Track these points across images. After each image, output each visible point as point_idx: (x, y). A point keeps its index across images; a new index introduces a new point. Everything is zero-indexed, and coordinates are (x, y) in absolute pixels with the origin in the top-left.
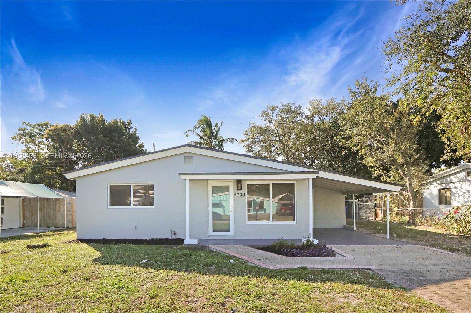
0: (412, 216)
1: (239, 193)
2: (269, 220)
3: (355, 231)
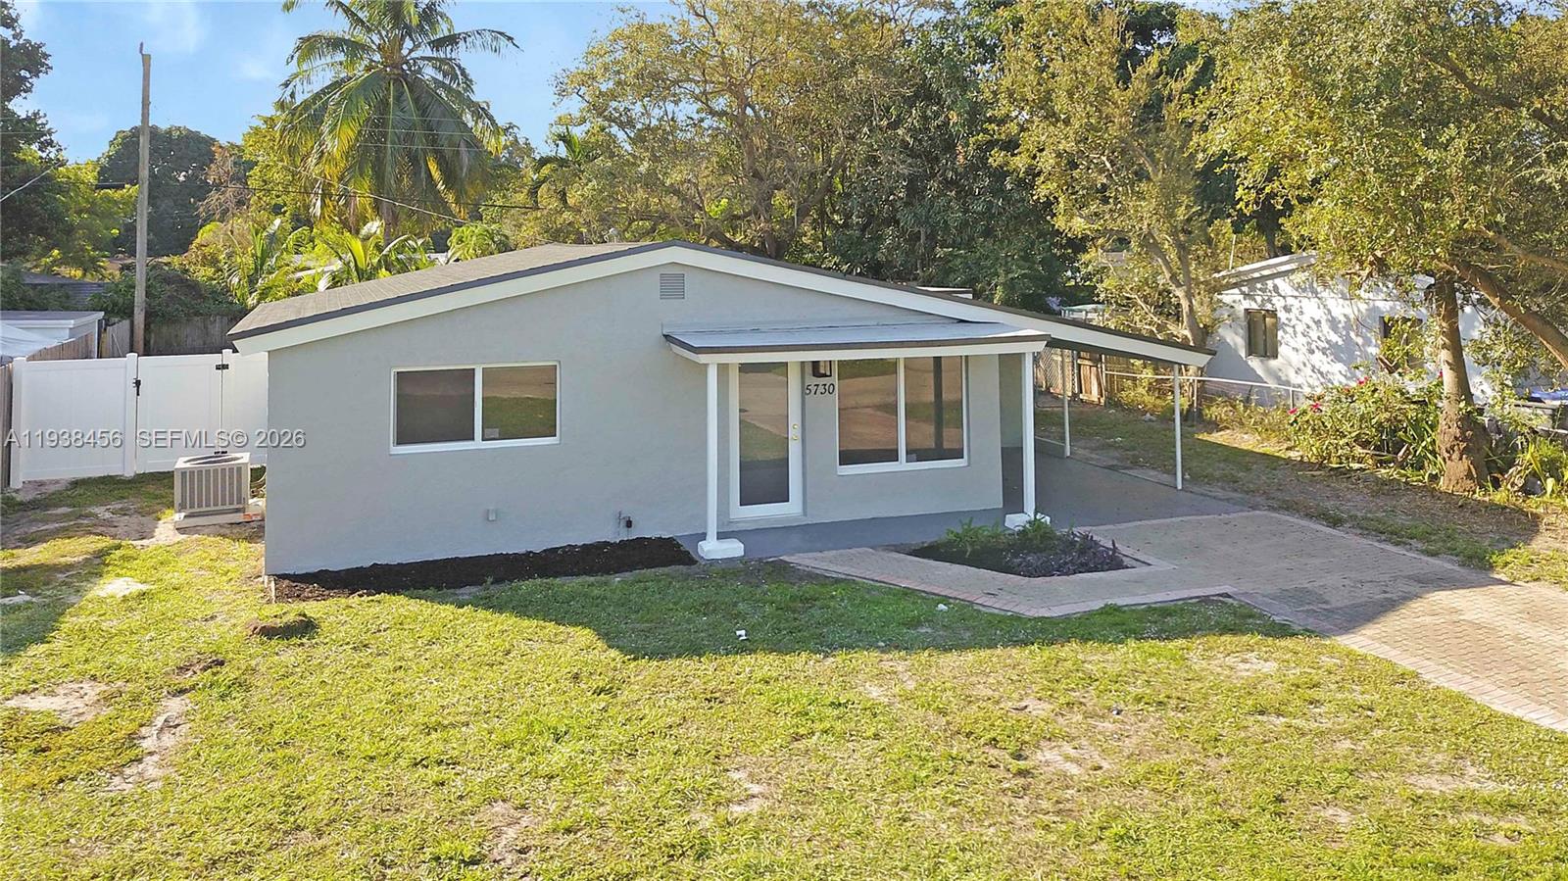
0: (1195, 398)
1: (818, 385)
2: (896, 460)
3: (1068, 457)
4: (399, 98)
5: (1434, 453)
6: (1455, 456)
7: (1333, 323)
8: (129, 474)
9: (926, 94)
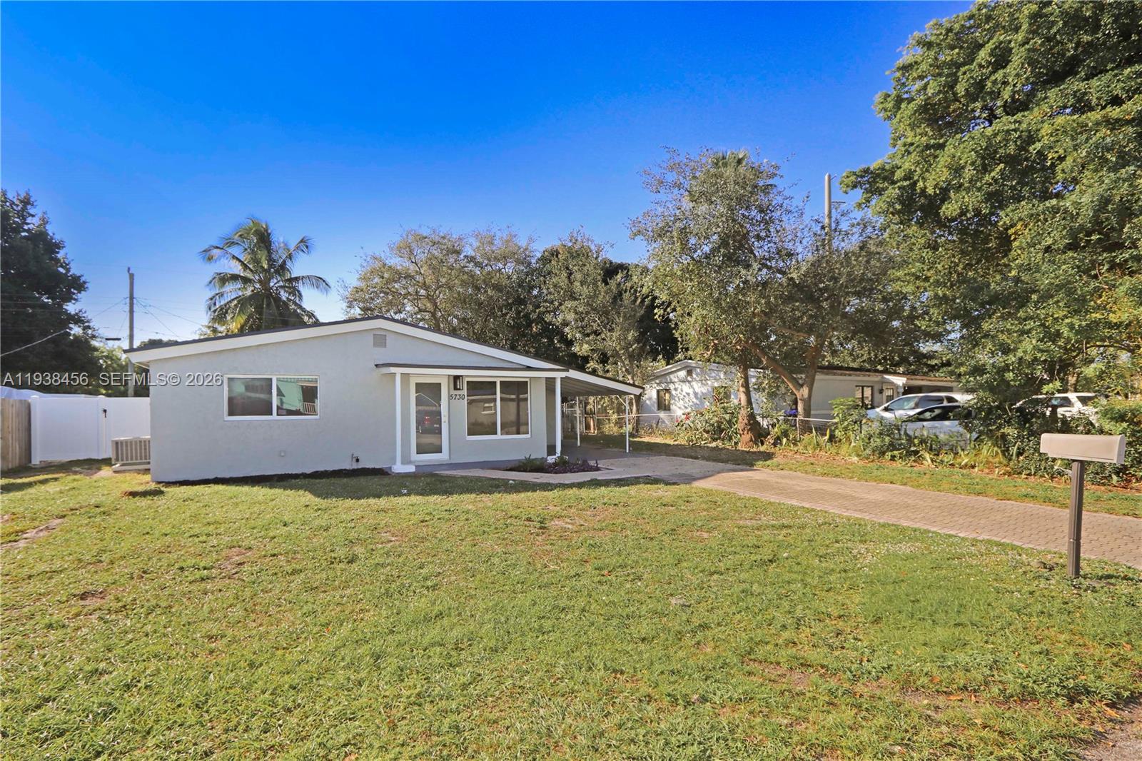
0: (635, 425)
1: (456, 394)
2: (496, 434)
3: (579, 446)
4: (268, 305)
5: (736, 433)
6: (745, 432)
7: (696, 394)
8: (100, 458)
9: (520, 301)
